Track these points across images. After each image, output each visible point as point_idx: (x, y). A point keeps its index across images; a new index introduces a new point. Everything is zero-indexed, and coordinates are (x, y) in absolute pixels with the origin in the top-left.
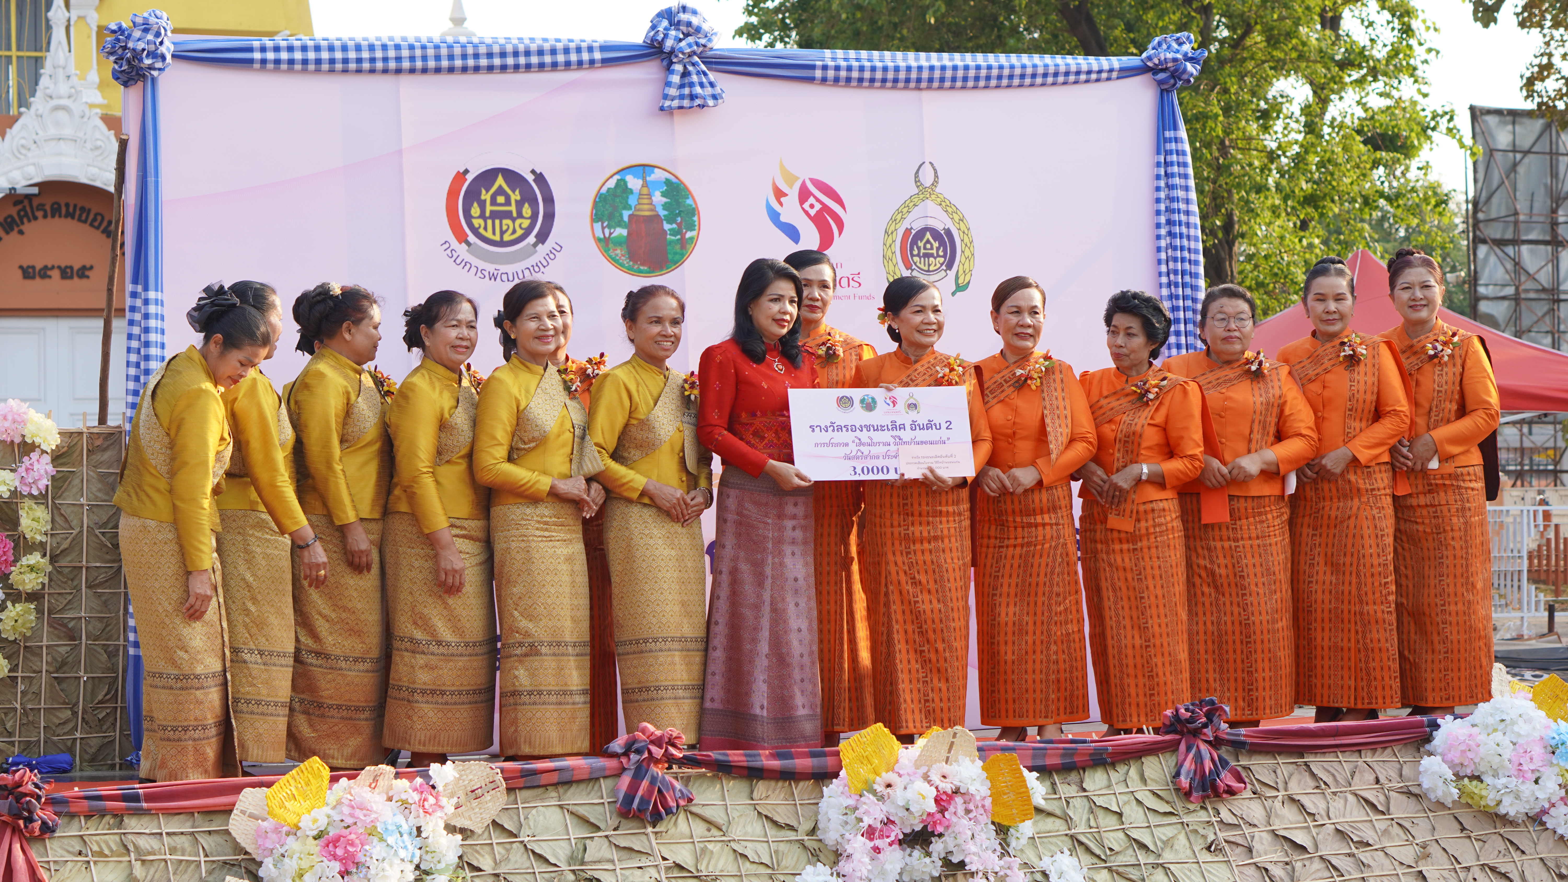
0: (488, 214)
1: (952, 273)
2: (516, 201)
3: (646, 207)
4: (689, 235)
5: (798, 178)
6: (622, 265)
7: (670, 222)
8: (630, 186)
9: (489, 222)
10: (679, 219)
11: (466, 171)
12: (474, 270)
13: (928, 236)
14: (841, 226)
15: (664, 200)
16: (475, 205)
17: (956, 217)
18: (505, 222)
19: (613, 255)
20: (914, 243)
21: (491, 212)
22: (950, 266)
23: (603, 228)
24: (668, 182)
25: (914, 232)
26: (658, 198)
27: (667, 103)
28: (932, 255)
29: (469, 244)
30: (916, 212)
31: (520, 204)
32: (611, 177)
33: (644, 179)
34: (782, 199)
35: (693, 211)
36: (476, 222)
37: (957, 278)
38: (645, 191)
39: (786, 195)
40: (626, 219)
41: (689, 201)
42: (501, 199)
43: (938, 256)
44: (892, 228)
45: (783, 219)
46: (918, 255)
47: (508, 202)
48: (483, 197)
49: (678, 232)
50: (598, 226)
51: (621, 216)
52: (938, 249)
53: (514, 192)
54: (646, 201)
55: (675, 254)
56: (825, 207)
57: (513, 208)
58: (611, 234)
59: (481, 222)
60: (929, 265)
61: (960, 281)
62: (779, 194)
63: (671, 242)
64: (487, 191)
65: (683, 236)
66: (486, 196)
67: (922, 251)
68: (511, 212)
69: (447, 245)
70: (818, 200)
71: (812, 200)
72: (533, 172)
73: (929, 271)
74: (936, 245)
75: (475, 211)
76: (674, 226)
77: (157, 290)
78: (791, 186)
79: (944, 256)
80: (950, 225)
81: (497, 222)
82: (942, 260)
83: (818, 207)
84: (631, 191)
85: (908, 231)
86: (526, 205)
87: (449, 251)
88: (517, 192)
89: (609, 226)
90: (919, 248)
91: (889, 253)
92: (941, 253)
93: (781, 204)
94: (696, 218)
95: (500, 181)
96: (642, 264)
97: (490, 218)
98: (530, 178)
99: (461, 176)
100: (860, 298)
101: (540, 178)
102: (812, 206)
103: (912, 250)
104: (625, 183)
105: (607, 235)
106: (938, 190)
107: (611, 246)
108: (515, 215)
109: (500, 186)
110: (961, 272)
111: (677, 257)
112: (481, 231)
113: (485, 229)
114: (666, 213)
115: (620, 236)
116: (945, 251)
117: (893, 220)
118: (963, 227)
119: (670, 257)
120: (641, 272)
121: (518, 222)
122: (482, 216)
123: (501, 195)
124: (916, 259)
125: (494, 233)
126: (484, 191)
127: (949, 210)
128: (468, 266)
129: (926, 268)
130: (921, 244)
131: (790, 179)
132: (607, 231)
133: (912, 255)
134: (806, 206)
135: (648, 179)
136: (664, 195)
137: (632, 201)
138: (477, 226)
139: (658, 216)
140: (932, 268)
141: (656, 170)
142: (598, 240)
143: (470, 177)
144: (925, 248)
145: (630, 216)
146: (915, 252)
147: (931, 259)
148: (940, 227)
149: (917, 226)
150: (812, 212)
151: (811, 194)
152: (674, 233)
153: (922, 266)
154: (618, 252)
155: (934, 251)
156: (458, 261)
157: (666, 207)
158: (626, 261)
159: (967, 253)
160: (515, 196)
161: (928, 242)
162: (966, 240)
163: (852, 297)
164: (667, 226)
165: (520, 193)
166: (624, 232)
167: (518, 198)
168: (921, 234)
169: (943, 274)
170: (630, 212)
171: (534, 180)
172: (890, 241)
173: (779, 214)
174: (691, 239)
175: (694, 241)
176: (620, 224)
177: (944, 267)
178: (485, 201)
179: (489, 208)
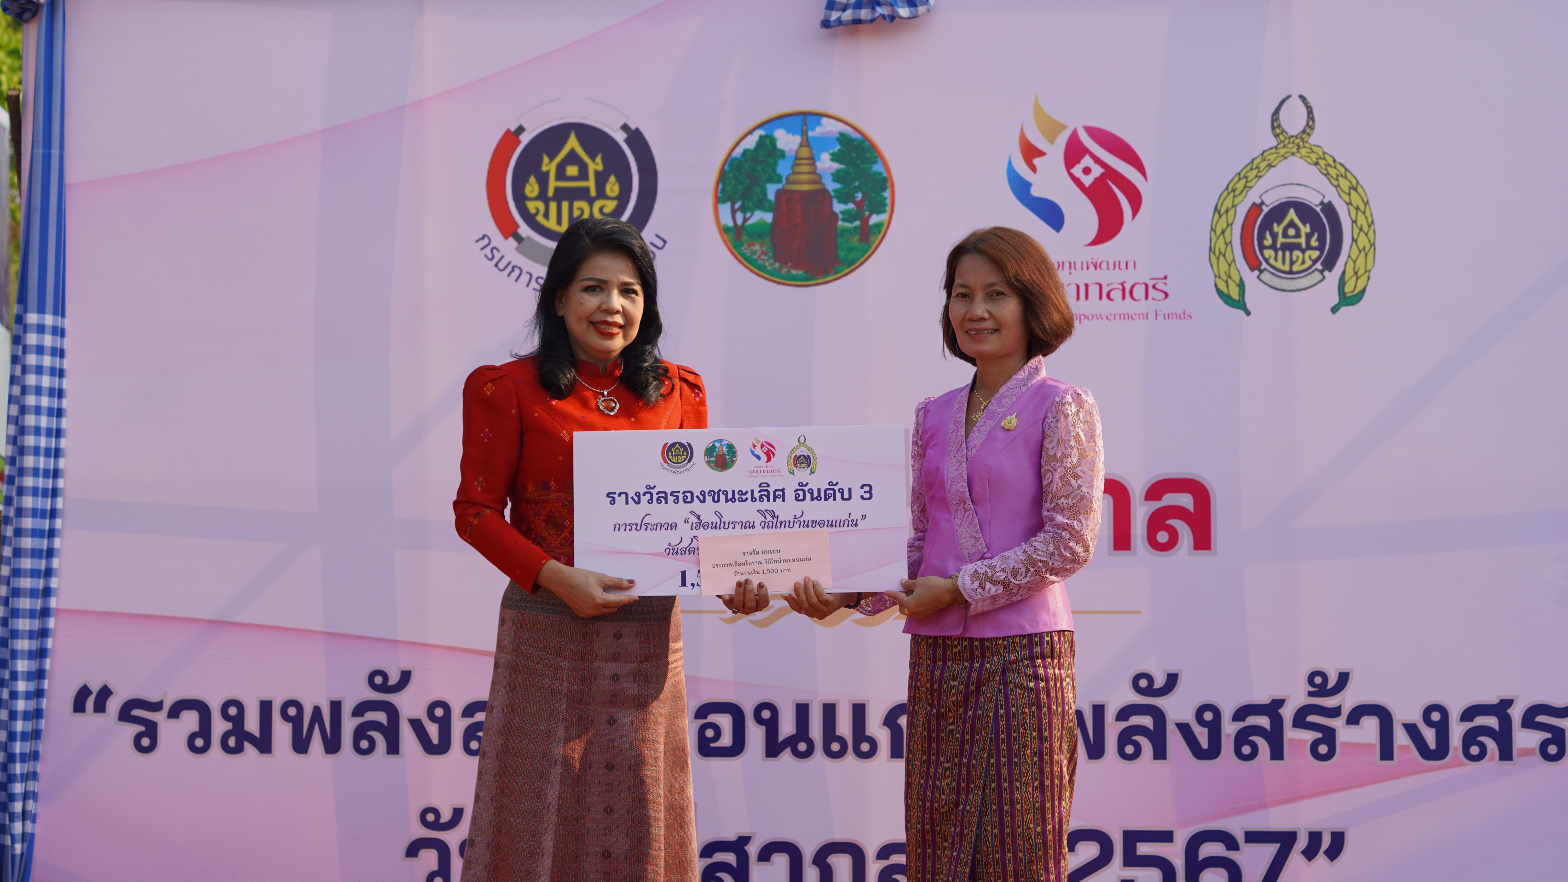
0: (551, 193)
1: (1333, 277)
2: (597, 173)
3: (805, 177)
4: (874, 220)
5: (1063, 127)
6: (762, 268)
7: (843, 200)
8: (780, 145)
9: (553, 206)
10: (859, 196)
11: (521, 130)
12: (525, 278)
13: (1292, 215)
14: (1136, 201)
15: (836, 166)
16: (532, 179)
17: (1345, 184)
18: (577, 204)
19: (747, 252)
20: (1267, 225)
21: (557, 190)
22: (1329, 264)
23: (734, 212)
24: (843, 139)
25: (1266, 209)
26: (826, 163)
27: (834, 15)
28: (1298, 247)
29: (519, 239)
30: (1271, 178)
31: (601, 179)
32: (750, 132)
33: (804, 134)
34: (1036, 161)
35: (884, 182)
36: (532, 206)
37: (1342, 283)
38: (805, 153)
39: (1042, 154)
40: (771, 196)
41: (878, 168)
42: (572, 170)
43: (1309, 247)
44: (1228, 203)
45: (1035, 192)
46: (1273, 247)
47: (583, 174)
48: (544, 168)
49: (859, 215)
50: (725, 209)
51: (764, 193)
52: (1309, 236)
53: (593, 158)
54: (805, 169)
55: (850, 249)
56: (1110, 173)
57: (591, 184)
58: (745, 220)
59: (540, 205)
60: (1292, 263)
61: (1348, 288)
62: (1031, 153)
63: (845, 231)
64: (551, 159)
65: (865, 220)
66: (549, 166)
67: (1281, 240)
68: (587, 189)
69: (486, 241)
70: (1097, 160)
71: (1087, 161)
72: (625, 128)
73: (1291, 272)
74: (1305, 229)
75: (532, 188)
76: (851, 206)
77: (55, 313)
78: (1052, 140)
79: (1321, 248)
80: (1332, 196)
81: (565, 205)
82: (1315, 254)
83: (1097, 171)
84: (782, 154)
85: (1256, 208)
86: (612, 179)
87: (487, 251)
88: (599, 159)
89: (743, 209)
90: (1274, 236)
91: (1221, 244)
92: (1314, 243)
93: (1033, 169)
94: (887, 194)
95: (573, 143)
96: (795, 267)
97: (554, 198)
98: (620, 137)
99: (511, 138)
100: (1167, 317)
101: (636, 138)
102: (1087, 171)
103: (1261, 237)
104: (773, 141)
105: (739, 221)
106: (1313, 140)
107: (745, 238)
108: (593, 193)
109: (572, 152)
110: (1349, 273)
111: (852, 255)
112: (540, 219)
113: (546, 215)
114: (837, 186)
115: (761, 223)
116: (1322, 240)
117: (1229, 189)
118: (1355, 199)
119: (841, 254)
120: (794, 278)
121: (598, 204)
122: (542, 196)
123: (572, 163)
124: (1269, 253)
125: (559, 222)
126: (546, 159)
127: (1333, 172)
128: (517, 271)
129: (1286, 268)
130: (1278, 229)
131: (1051, 129)
132: (739, 217)
133: (1262, 247)
134: (1077, 171)
135: (811, 134)
136: (835, 158)
137: (783, 168)
138: (533, 211)
139: (824, 192)
140: (1296, 268)
141: (824, 120)
142: (724, 231)
143: (525, 139)
144: (1285, 235)
145: (779, 193)
146: (1268, 241)
147: (1296, 253)
148: (1313, 200)
149: (1272, 200)
150: (1087, 181)
151: (1086, 151)
152: (849, 217)
153: (1279, 265)
154: (757, 247)
155: (1302, 241)
156: (502, 265)
157: (838, 177)
158: (769, 263)
159: (1363, 241)
160: (595, 166)
161: (1292, 224)
162: (1361, 220)
163: (1152, 316)
164: (838, 207)
165: (603, 160)
166: (768, 217)
167: (600, 168)
168: (1279, 212)
169: (1317, 276)
170: (779, 186)
171: (627, 141)
172: (1222, 224)
173: (1028, 185)
174: (879, 226)
175: (882, 229)
176: (762, 204)
177: (1319, 266)
178: (547, 174)
179: (553, 184)
